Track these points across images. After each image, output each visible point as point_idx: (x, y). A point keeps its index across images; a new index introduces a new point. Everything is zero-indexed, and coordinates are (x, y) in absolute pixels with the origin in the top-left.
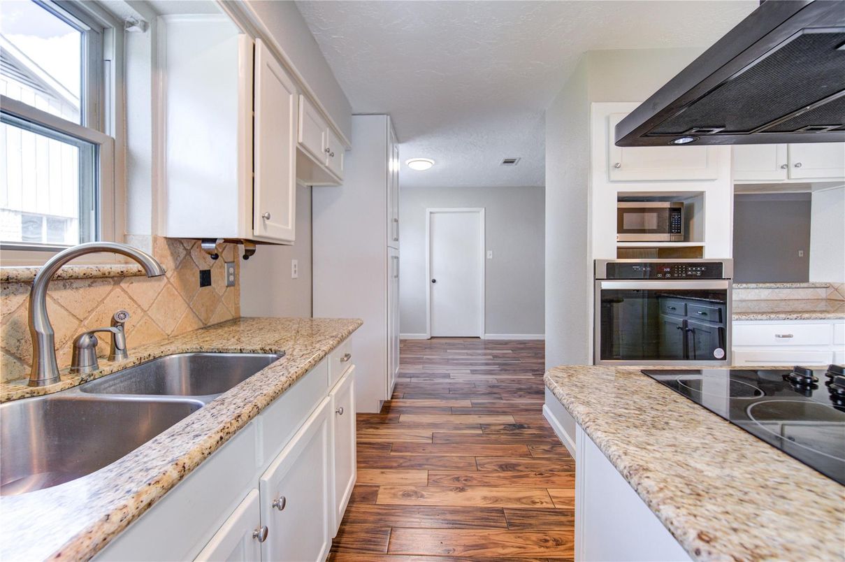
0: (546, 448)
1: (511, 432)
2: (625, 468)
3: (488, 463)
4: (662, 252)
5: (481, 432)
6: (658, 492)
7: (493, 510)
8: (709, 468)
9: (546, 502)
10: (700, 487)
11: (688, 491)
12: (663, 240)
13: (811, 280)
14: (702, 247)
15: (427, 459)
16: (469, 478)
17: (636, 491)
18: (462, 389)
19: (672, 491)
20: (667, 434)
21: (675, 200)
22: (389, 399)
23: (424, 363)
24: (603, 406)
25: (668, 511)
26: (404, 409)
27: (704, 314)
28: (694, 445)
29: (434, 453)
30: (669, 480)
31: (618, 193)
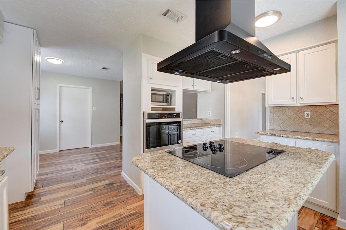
0: (124, 190)
1: (108, 188)
2: (172, 189)
3: (98, 206)
4: (164, 109)
5: (93, 192)
6: (186, 194)
7: (102, 227)
8: (195, 181)
9: (126, 213)
10: (195, 188)
11: (193, 191)
12: (164, 105)
13: (198, 118)
14: (175, 108)
15: (62, 216)
16: (88, 217)
17: (177, 197)
18: (81, 174)
19: (189, 192)
20: (180, 172)
21: (167, 92)
22: (33, 190)
23: (56, 165)
24: (158, 167)
25: (190, 200)
26: (44, 193)
27: (174, 129)
28: (189, 174)
29: (67, 211)
30: (187, 189)
31: (151, 88)
